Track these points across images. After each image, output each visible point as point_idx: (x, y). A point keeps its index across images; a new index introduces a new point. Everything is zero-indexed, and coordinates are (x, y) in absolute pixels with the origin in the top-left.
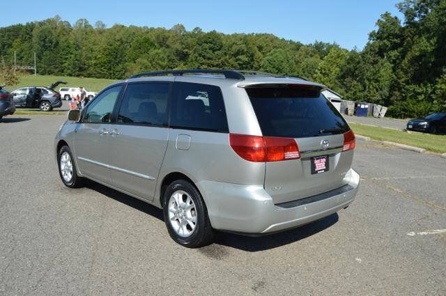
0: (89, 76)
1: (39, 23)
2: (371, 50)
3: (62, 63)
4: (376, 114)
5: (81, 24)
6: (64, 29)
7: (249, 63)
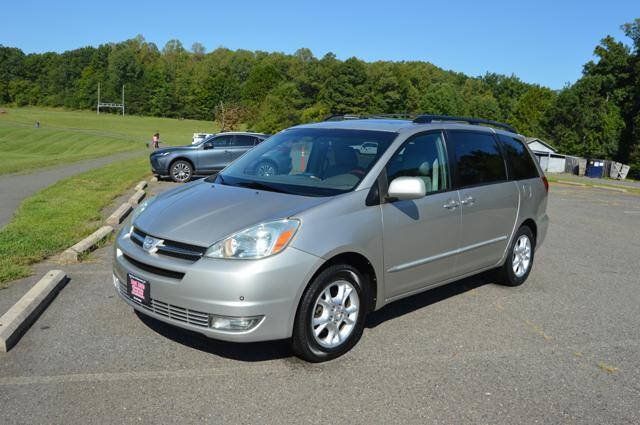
0: (186, 116)
1: (117, 45)
2: (591, 88)
3: (148, 99)
4: (614, 175)
5: (172, 47)
6: (150, 54)
7: (400, 101)
